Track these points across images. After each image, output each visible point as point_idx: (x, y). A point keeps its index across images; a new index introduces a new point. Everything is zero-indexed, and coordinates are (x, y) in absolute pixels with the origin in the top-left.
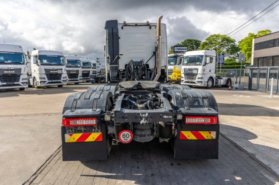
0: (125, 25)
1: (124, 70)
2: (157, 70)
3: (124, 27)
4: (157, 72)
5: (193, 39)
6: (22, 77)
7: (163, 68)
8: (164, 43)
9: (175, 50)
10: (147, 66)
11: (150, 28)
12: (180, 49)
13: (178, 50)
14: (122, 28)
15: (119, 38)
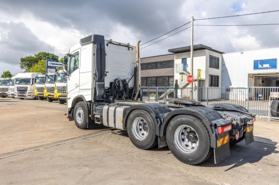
0: (111, 42)
1: (109, 88)
5: (50, 53)
9: (49, 65)
11: (129, 49)
12: (54, 64)
13: (52, 65)
14: (107, 45)
15: (106, 54)
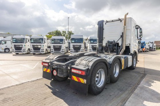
0: (107, 22)
2: (122, 46)
3: (107, 23)
4: (122, 48)
6: (81, 49)
7: (128, 45)
8: (129, 29)
10: (118, 44)
11: (121, 21)
14: (106, 24)
15: (104, 29)
